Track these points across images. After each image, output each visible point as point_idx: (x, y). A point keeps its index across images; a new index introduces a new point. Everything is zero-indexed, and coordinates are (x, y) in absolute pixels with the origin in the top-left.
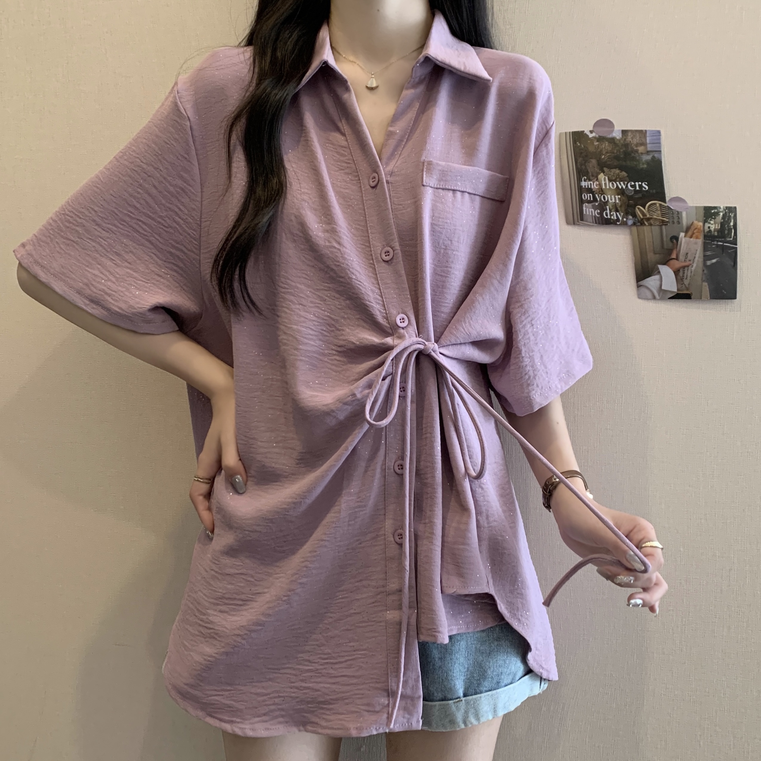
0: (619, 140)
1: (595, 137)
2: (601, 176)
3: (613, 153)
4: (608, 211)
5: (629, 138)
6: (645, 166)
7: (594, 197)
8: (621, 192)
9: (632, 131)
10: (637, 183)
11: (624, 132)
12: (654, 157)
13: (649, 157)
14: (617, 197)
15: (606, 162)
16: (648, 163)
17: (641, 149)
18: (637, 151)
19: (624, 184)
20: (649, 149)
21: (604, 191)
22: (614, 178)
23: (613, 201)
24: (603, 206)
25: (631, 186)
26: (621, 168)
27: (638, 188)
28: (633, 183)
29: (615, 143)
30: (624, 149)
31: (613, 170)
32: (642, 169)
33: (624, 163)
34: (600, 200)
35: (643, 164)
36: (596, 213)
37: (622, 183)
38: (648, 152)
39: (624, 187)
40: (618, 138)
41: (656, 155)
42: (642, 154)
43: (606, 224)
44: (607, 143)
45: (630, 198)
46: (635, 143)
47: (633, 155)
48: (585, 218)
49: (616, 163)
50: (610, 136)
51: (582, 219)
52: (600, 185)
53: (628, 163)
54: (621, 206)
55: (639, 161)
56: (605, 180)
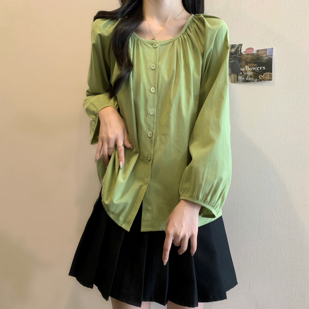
0: (255, 54)
1: (246, 54)
3: (252, 58)
4: (248, 78)
6: (265, 61)
7: (243, 73)
8: (254, 71)
9: (261, 50)
11: (258, 51)
14: (252, 73)
15: (249, 62)
19: (255, 68)
21: (247, 71)
22: (251, 67)
24: (246, 76)
28: (259, 68)
29: (253, 55)
30: (257, 56)
31: (251, 64)
33: (256, 61)
36: (243, 79)
38: (267, 56)
41: (270, 57)
42: (264, 57)
43: (247, 82)
44: (250, 55)
45: (257, 73)
46: (262, 54)
47: (260, 58)
48: (239, 81)
49: (253, 61)
54: (253, 76)
55: (262, 60)
56: (248, 67)
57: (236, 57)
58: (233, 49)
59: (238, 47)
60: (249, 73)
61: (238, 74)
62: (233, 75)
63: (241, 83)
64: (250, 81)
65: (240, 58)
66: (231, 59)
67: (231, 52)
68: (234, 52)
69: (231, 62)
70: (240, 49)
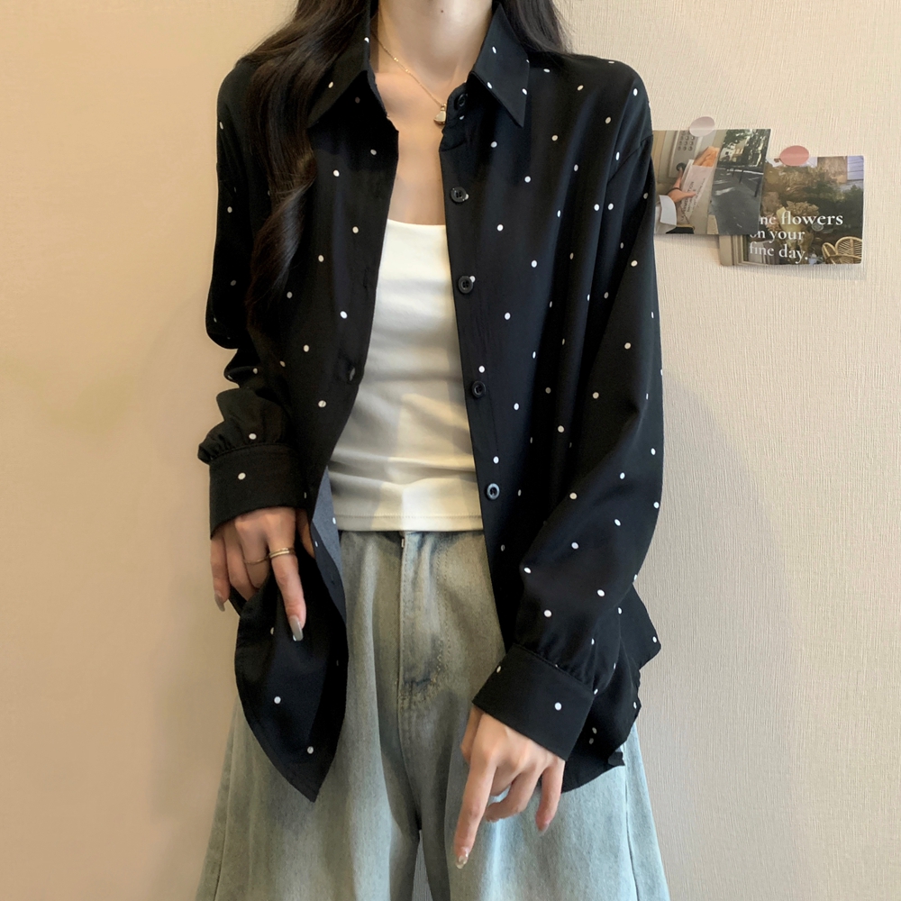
0: (813, 170)
1: (781, 167)
3: (804, 184)
5: (826, 167)
6: (843, 198)
7: (769, 234)
9: (830, 158)
10: (829, 218)
12: (854, 187)
13: (849, 187)
16: (846, 194)
17: (840, 178)
18: (834, 181)
20: (849, 178)
25: (821, 221)
26: (811, 202)
27: (829, 223)
29: (807, 173)
30: (819, 179)
31: (799, 204)
32: (838, 201)
34: (777, 237)
35: (840, 195)
37: (809, 218)
39: (812, 222)
40: (812, 167)
43: (781, 264)
44: (797, 173)
45: (818, 234)
46: (833, 172)
47: (829, 185)
50: (803, 165)
51: (746, 260)
52: (779, 221)
53: (822, 195)
54: (803, 244)
55: (835, 193)
56: (786, 215)
57: (742, 177)
58: (732, 147)
59: (754, 142)
60: (792, 234)
61: (748, 236)
62: (726, 241)
63: (758, 266)
64: (792, 262)
65: (759, 181)
66: (720, 182)
67: (723, 155)
68: (738, 157)
69: (719, 193)
70: (760, 148)
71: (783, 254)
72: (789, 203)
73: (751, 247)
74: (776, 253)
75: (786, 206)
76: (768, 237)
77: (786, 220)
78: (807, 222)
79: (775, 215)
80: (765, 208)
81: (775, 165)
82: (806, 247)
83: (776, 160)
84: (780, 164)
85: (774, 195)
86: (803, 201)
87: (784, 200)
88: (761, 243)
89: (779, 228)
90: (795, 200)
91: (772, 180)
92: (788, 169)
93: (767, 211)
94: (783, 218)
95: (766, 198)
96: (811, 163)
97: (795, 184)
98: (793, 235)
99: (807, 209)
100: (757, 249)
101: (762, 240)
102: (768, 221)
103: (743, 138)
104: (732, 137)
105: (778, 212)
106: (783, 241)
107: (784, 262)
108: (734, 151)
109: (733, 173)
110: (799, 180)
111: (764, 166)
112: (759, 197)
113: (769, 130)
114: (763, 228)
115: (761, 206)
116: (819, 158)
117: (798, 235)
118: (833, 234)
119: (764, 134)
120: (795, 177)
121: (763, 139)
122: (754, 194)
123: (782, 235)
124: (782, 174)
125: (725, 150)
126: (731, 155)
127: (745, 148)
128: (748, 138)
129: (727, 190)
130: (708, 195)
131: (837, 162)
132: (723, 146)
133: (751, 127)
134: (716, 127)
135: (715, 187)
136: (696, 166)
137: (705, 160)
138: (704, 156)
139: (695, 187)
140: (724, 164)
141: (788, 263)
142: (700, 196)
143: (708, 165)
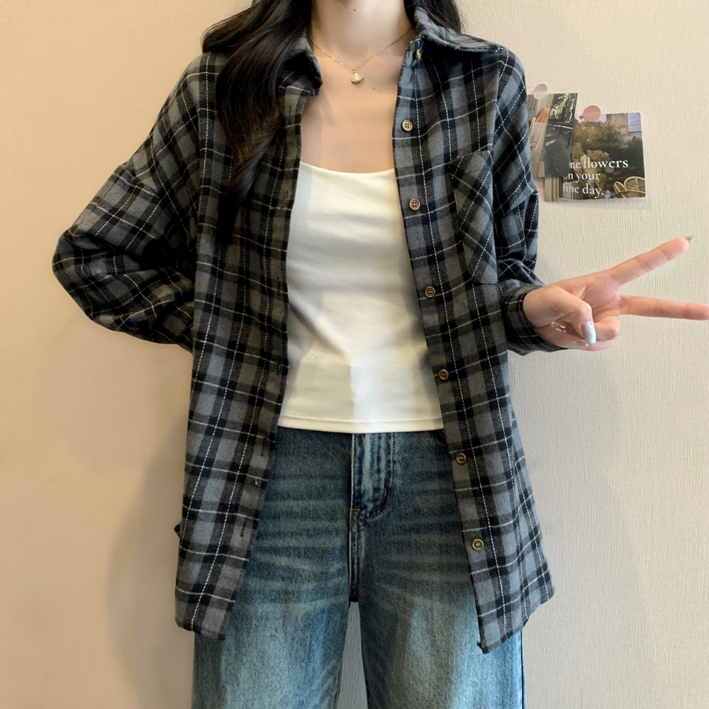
0: (604, 124)
1: (583, 123)
2: (584, 158)
3: (598, 136)
4: (587, 188)
5: (613, 122)
6: (627, 146)
7: (575, 176)
8: (602, 170)
9: (615, 115)
10: (618, 162)
11: (609, 116)
12: (635, 137)
13: (630, 138)
14: (597, 175)
15: (590, 145)
16: (629, 143)
17: (623, 131)
18: (619, 133)
19: (605, 163)
20: (630, 131)
21: (585, 171)
22: (595, 159)
23: (593, 178)
24: (582, 184)
25: (612, 165)
26: (604, 150)
27: (618, 166)
28: (614, 162)
29: (600, 127)
30: (608, 132)
31: (595, 152)
32: (623, 149)
33: (607, 145)
34: (581, 178)
35: (625, 144)
36: (575, 190)
37: (603, 162)
38: (629, 133)
39: (605, 166)
40: (603, 122)
41: (637, 136)
42: (624, 135)
43: (584, 199)
44: (593, 127)
45: (609, 175)
46: (618, 126)
48: (564, 195)
49: (599, 145)
50: (597, 121)
51: (561, 196)
52: (581, 165)
53: (611, 144)
54: (599, 183)
55: (620, 142)
56: (587, 159)
57: (561, 130)
58: (557, 108)
59: (568, 103)
60: (591, 175)
61: (562, 178)
62: (549, 181)
63: (568, 201)
64: (592, 197)
65: (570, 134)
66: (549, 135)
67: (552, 114)
68: (559, 115)
69: (547, 144)
70: (571, 108)
71: (585, 191)
72: (589, 151)
73: (564, 187)
74: (580, 191)
75: (586, 153)
76: (575, 178)
77: (587, 164)
78: (601, 166)
79: (579, 161)
80: (573, 156)
81: (580, 121)
82: (602, 185)
83: (581, 117)
84: (583, 120)
85: (579, 145)
86: (597, 149)
87: (586, 149)
88: (570, 183)
89: (583, 171)
90: (593, 149)
91: (578, 133)
92: (588, 124)
93: (575, 157)
94: (585, 163)
95: (574, 148)
96: (603, 119)
97: (592, 136)
98: (592, 177)
99: (600, 155)
100: (568, 188)
101: (571, 180)
102: (575, 166)
103: (562, 100)
104: (557, 99)
105: (582, 158)
106: (585, 181)
107: (586, 197)
108: (557, 111)
109: (557, 127)
110: (595, 132)
111: (574, 122)
112: (570, 147)
113: (577, 94)
114: (572, 171)
115: (571, 155)
116: (607, 115)
117: (595, 176)
118: (621, 175)
119: (574, 96)
120: (592, 130)
121: (573, 101)
122: (567, 144)
123: (584, 177)
124: (584, 128)
125: (553, 110)
126: (556, 114)
127: (564, 109)
128: (565, 100)
129: (552, 142)
130: (542, 146)
131: (620, 117)
132: (552, 107)
133: (567, 92)
134: (548, 93)
135: (547, 139)
136: (537, 123)
137: (542, 118)
138: (542, 114)
139: (535, 140)
140: (552, 121)
141: (588, 198)
142: (537, 146)
143: (543, 122)
